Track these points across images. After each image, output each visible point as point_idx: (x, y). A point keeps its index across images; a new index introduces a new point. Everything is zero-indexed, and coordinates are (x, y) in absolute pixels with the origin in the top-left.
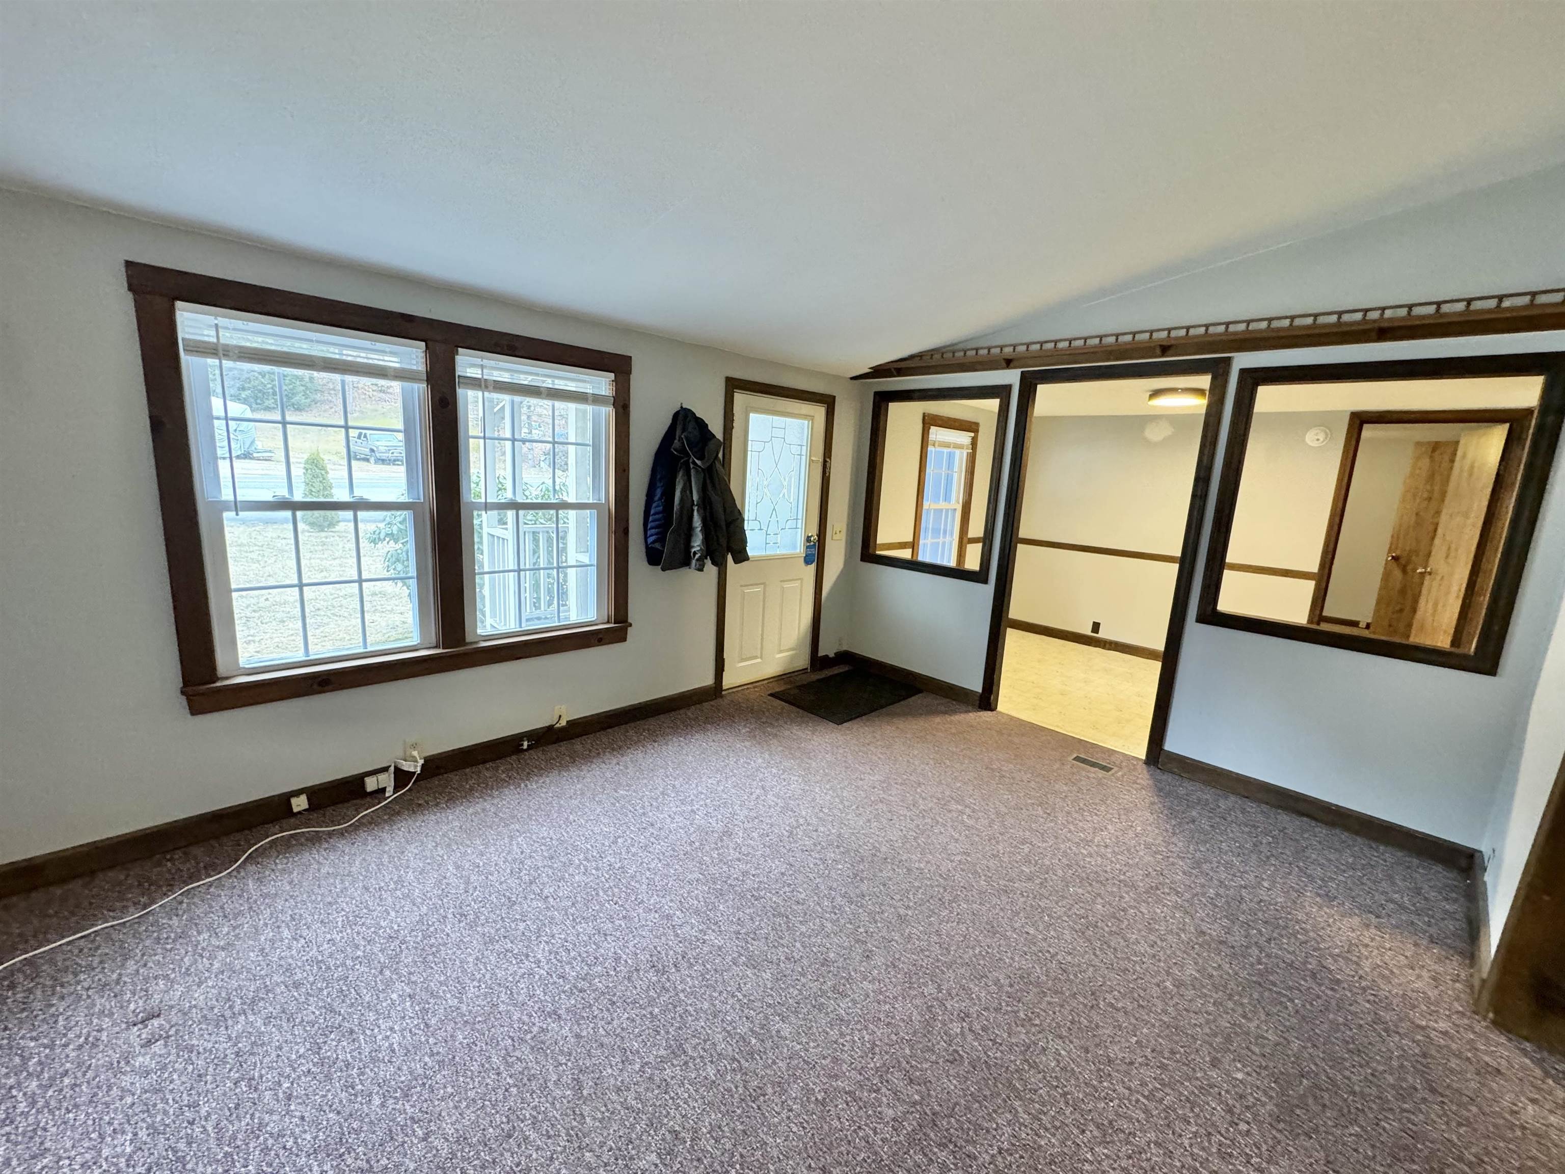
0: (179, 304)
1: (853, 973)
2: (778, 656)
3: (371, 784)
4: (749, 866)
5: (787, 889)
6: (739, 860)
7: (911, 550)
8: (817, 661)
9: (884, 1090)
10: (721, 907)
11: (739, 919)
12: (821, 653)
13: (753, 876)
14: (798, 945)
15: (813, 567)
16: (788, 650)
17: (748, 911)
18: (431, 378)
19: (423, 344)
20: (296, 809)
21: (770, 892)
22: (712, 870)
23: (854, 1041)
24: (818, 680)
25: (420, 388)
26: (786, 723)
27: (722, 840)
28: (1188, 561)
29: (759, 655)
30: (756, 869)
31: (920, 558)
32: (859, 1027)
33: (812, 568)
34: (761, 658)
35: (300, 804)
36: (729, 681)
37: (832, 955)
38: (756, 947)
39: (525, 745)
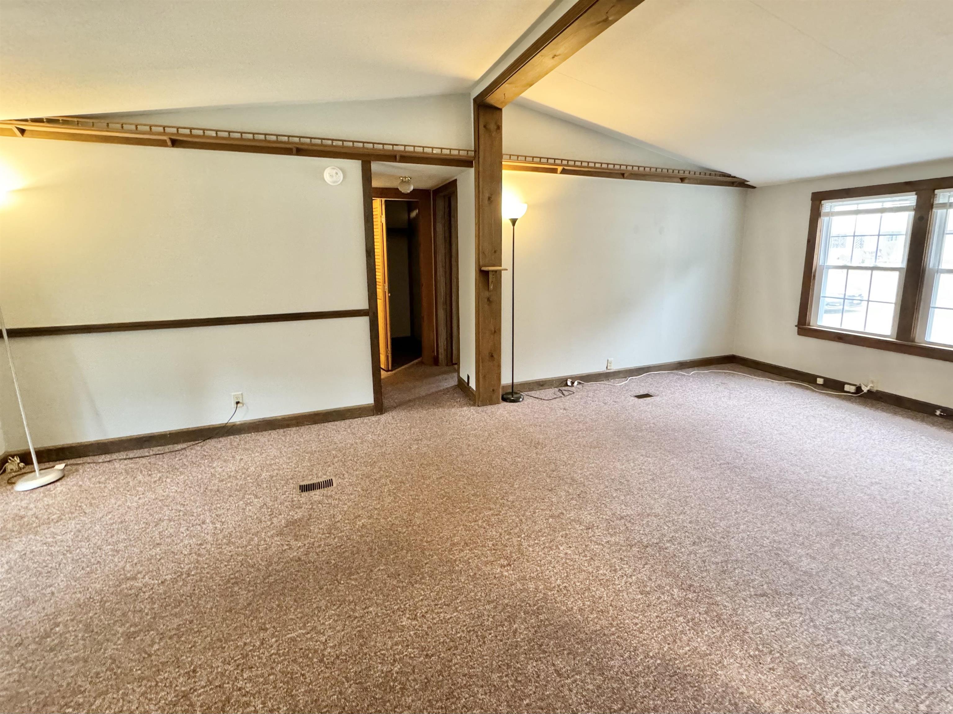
0: (824, 202)
3: (847, 388)
20: (818, 382)
35: (820, 381)
39: (938, 413)
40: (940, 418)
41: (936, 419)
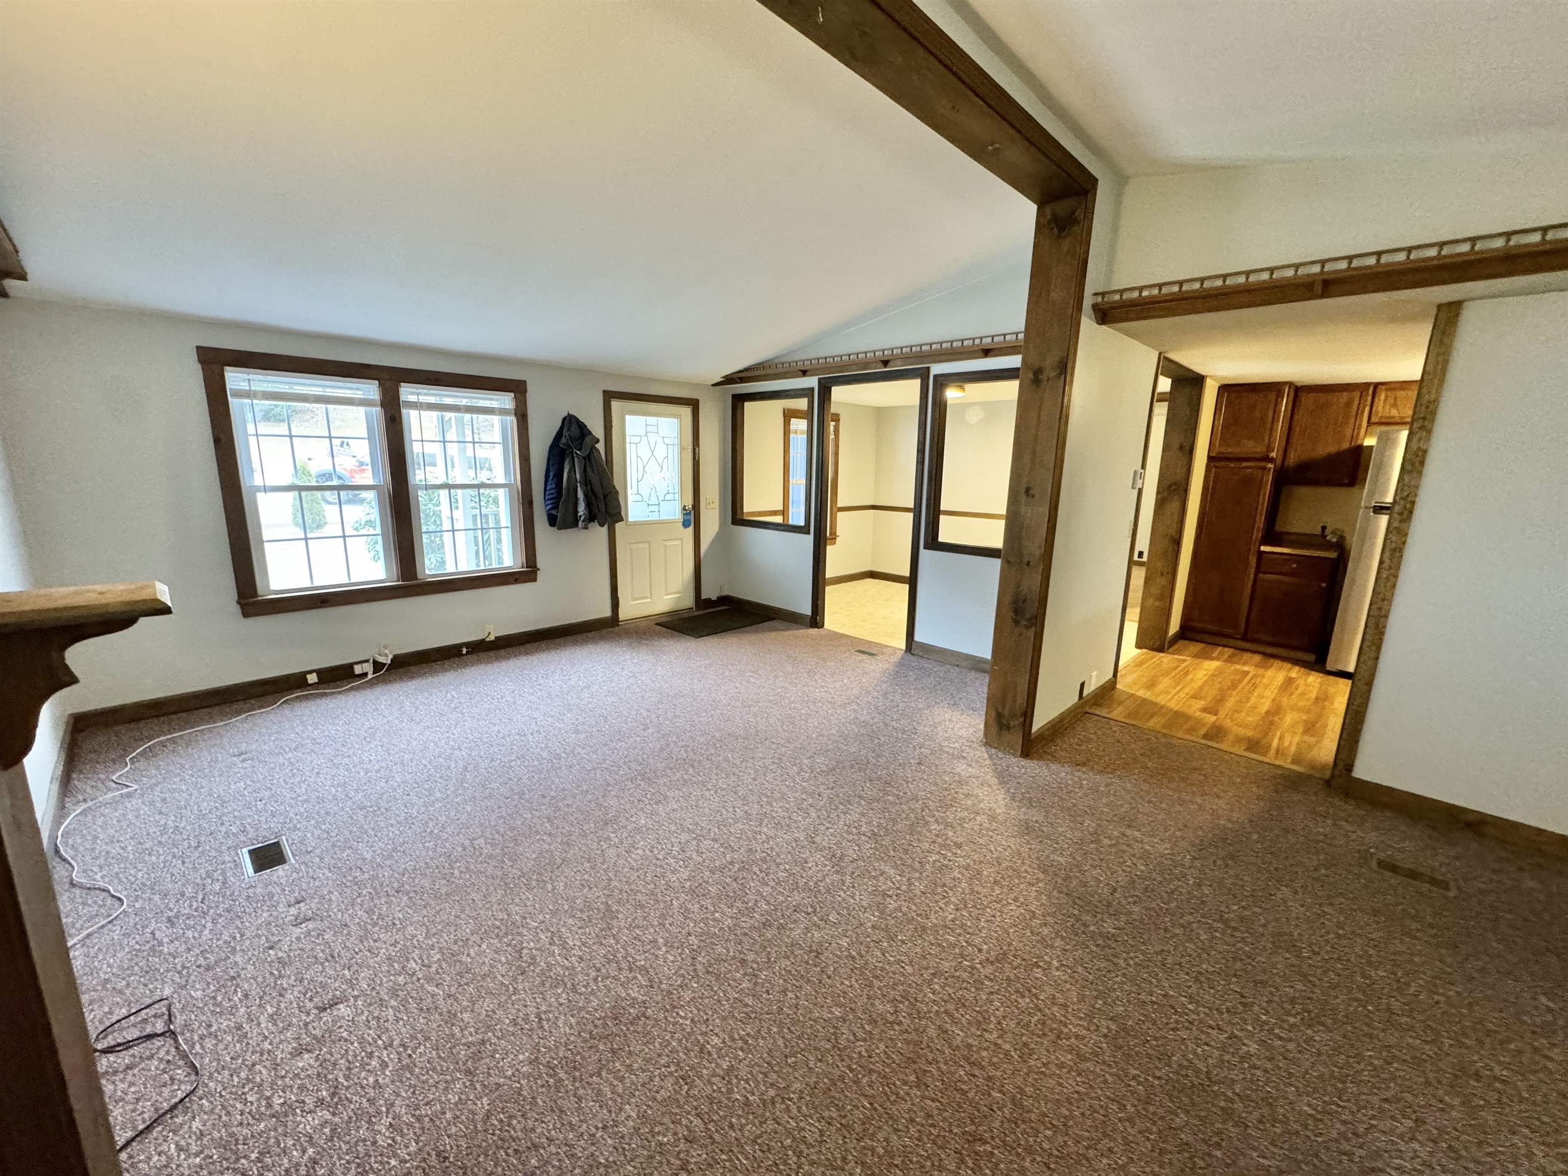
0: (227, 368)
2: (666, 597)
3: (358, 670)
7: (782, 516)
8: (701, 602)
12: (703, 597)
15: (691, 529)
16: (674, 593)
18: (383, 404)
19: (377, 382)
20: (310, 682)
24: (705, 615)
25: (377, 411)
28: (917, 510)
29: (649, 596)
34: (651, 598)
35: (312, 678)
36: (623, 614)
39: (464, 651)
40: (470, 656)
41: (465, 657)
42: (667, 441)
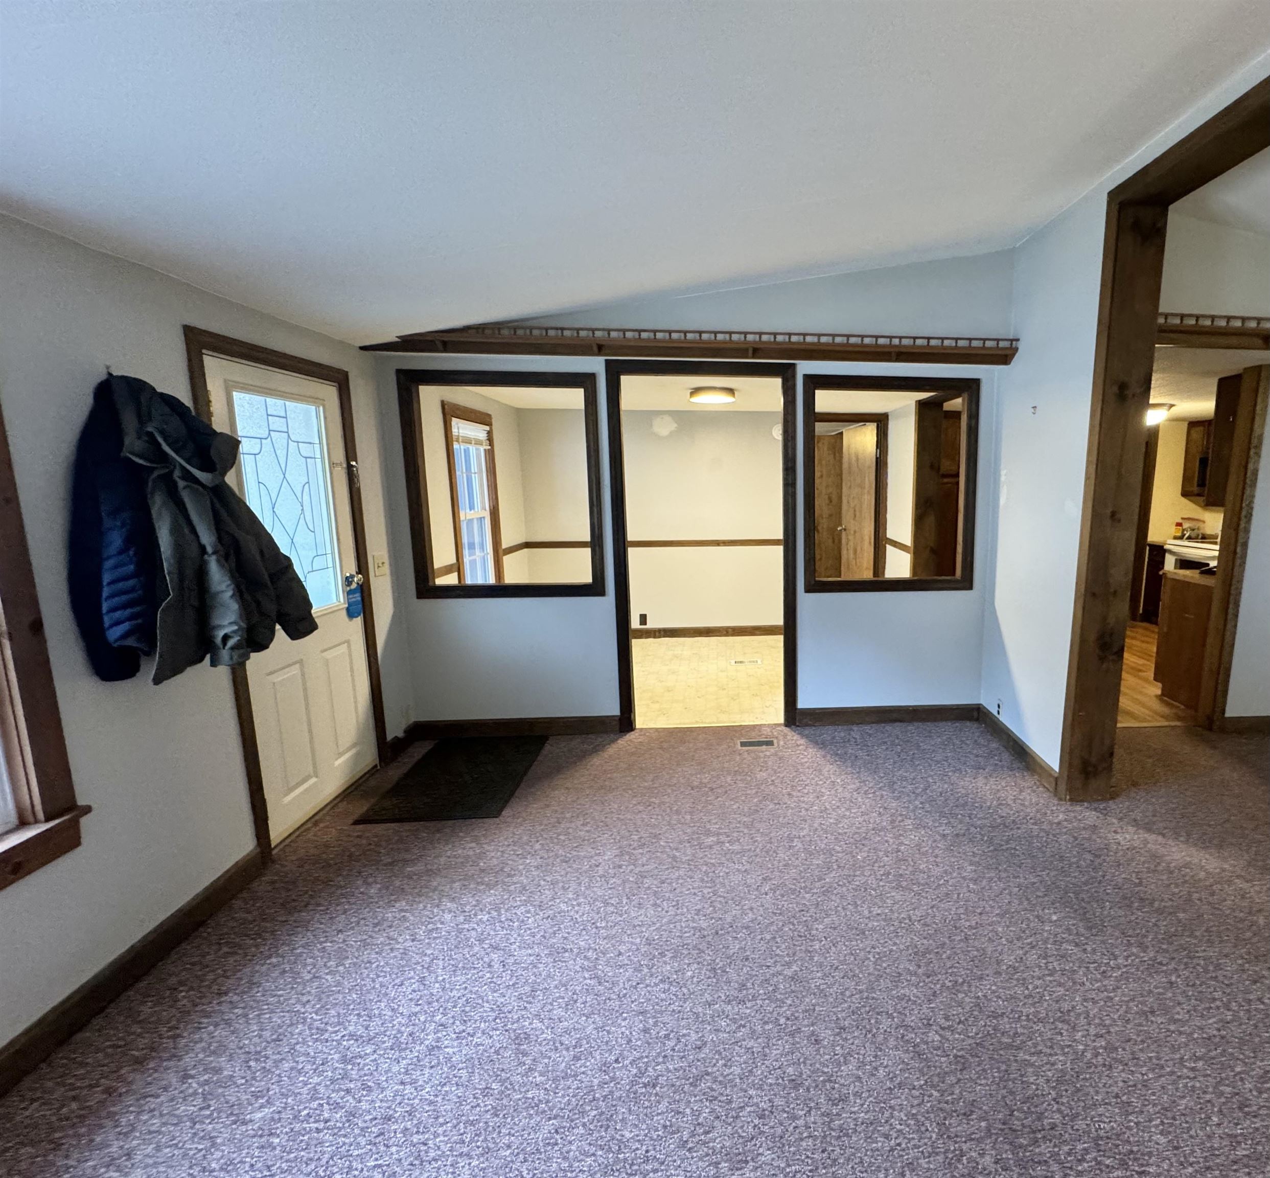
1: (826, 1070)
2: (337, 763)
4: (597, 1055)
5: (671, 1043)
6: (577, 1058)
7: (456, 574)
8: (385, 750)
9: (965, 1147)
10: (628, 1135)
11: (665, 1127)
12: (390, 736)
13: (617, 1061)
14: (752, 1092)
15: (360, 618)
16: (349, 749)
17: (662, 1107)
21: (658, 1064)
22: (560, 1100)
23: (900, 1131)
24: (407, 775)
26: (424, 848)
27: (525, 1054)
28: (790, 541)
29: (312, 774)
30: (610, 1051)
31: (469, 581)
32: (887, 1114)
33: (359, 621)
34: (316, 775)
36: (278, 830)
37: (790, 1070)
38: (720, 1138)
42: (306, 450)
